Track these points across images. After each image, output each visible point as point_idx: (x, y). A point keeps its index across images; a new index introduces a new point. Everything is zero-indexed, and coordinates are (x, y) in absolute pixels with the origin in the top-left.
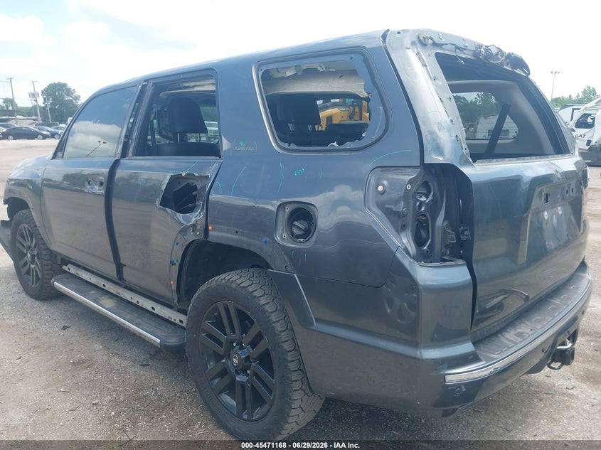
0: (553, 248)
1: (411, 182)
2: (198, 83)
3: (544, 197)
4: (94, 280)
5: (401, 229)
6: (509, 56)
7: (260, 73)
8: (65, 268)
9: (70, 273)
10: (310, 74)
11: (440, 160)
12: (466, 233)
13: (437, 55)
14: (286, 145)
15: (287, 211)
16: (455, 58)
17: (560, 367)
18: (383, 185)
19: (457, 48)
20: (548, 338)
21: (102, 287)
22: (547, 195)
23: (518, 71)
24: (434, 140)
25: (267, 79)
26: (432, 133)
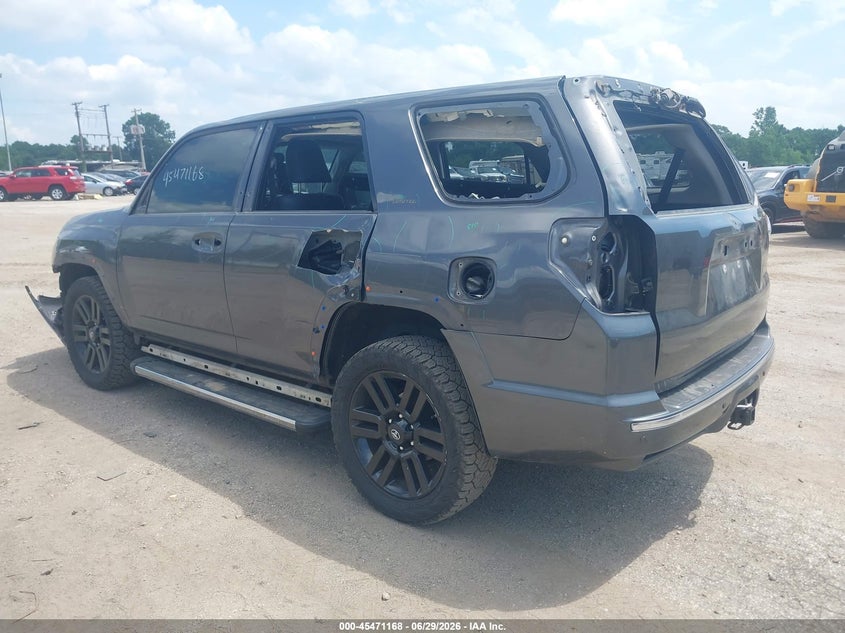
0: (732, 302)
1: (595, 234)
2: (333, 126)
3: (722, 250)
4: (190, 361)
5: (585, 281)
6: (685, 99)
7: (418, 118)
8: (145, 349)
9: (153, 355)
10: (474, 118)
11: (624, 211)
12: (649, 284)
13: (616, 103)
14: (455, 198)
15: (461, 267)
16: (632, 105)
17: (740, 428)
18: (567, 237)
19: (633, 94)
20: (728, 395)
21: (203, 368)
22: (726, 247)
23: (693, 114)
24: (618, 192)
25: (425, 124)
26: (615, 184)
